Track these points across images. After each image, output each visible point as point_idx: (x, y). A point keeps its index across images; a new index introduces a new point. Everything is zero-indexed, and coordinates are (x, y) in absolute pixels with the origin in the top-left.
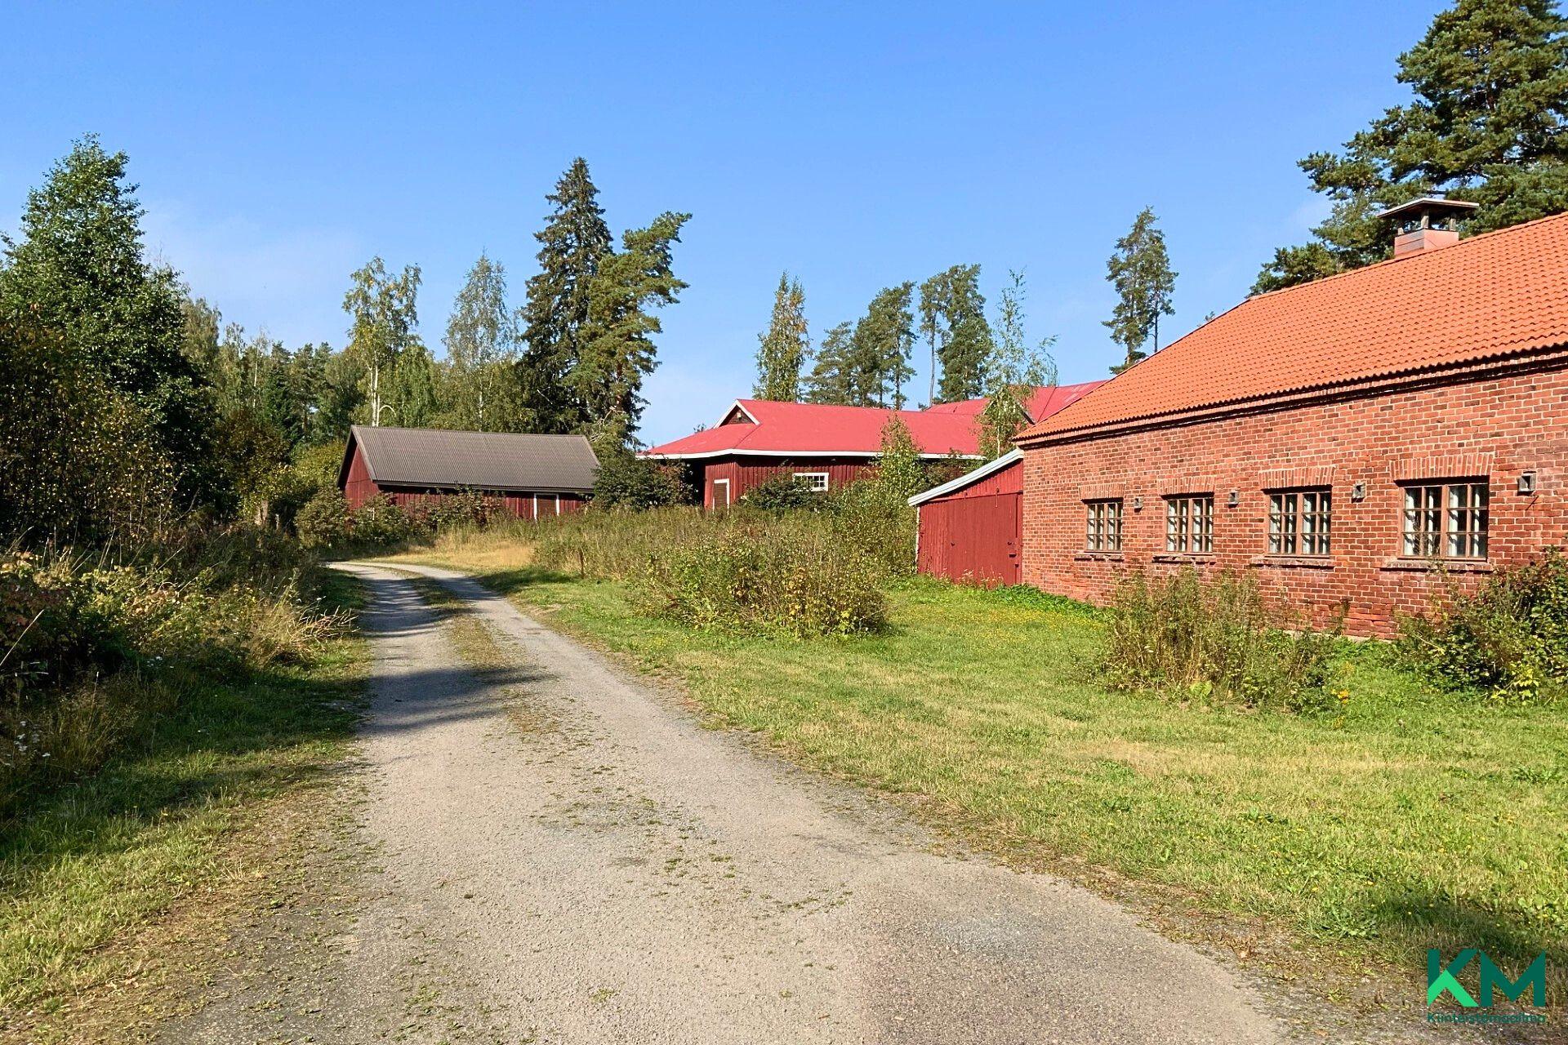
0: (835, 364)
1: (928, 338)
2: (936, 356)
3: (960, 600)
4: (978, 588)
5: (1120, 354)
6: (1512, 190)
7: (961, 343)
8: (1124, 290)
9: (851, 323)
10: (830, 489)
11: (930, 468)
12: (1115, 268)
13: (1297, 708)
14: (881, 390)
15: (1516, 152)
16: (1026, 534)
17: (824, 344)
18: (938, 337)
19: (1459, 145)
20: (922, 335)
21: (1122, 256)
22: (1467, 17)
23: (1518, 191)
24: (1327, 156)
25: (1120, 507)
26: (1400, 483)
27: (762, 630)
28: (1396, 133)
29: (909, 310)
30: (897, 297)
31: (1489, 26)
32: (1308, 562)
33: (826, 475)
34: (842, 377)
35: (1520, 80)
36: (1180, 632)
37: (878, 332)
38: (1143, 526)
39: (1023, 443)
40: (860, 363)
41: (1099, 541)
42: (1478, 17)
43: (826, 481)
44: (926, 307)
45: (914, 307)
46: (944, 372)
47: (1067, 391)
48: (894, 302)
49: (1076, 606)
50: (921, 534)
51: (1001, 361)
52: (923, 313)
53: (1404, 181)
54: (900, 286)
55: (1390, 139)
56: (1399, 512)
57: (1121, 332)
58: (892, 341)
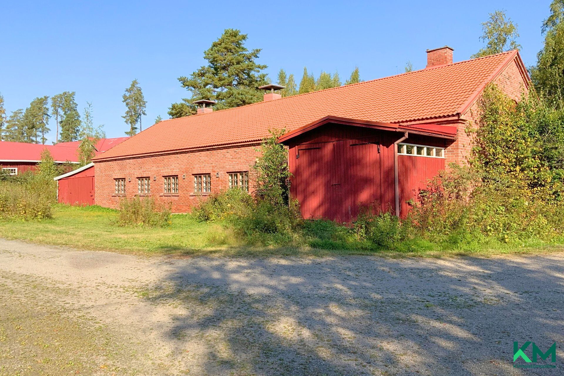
0: (16, 125)
1: (55, 118)
2: (59, 124)
3: (74, 211)
4: (80, 207)
5: (128, 127)
6: (233, 94)
7: (69, 120)
8: (129, 106)
9: (22, 110)
10: (18, 174)
11: (59, 166)
12: (125, 99)
13: (162, 227)
14: (36, 136)
15: (235, 83)
16: (96, 189)
17: (11, 117)
18: (59, 117)
19: (220, 80)
20: (53, 116)
21: (128, 94)
22: (220, 44)
23: (234, 95)
24: (186, 78)
25: (125, 180)
26: (193, 175)
27: (11, 220)
28: (204, 73)
29: (47, 107)
30: (42, 101)
31: (225, 48)
32: (173, 195)
33: (16, 169)
34: (19, 130)
35: (233, 64)
36: (136, 211)
37: (34, 114)
38: (131, 186)
39: (94, 161)
40: (27, 125)
41: (119, 190)
42: (223, 45)
43: (16, 171)
44: (54, 105)
45: (49, 105)
46: (62, 131)
47: (109, 140)
48: (41, 103)
49: (112, 210)
50: (59, 190)
51: (85, 132)
52: (53, 108)
53: (207, 87)
54: (43, 97)
55: (203, 75)
56: (193, 182)
57: (128, 120)
58: (40, 118)
